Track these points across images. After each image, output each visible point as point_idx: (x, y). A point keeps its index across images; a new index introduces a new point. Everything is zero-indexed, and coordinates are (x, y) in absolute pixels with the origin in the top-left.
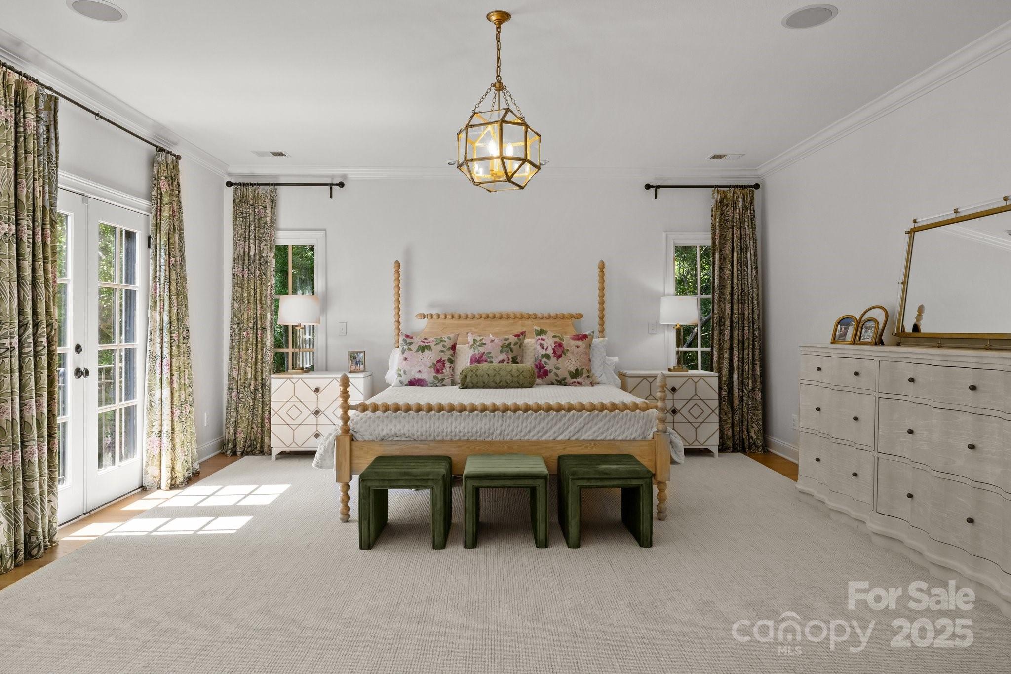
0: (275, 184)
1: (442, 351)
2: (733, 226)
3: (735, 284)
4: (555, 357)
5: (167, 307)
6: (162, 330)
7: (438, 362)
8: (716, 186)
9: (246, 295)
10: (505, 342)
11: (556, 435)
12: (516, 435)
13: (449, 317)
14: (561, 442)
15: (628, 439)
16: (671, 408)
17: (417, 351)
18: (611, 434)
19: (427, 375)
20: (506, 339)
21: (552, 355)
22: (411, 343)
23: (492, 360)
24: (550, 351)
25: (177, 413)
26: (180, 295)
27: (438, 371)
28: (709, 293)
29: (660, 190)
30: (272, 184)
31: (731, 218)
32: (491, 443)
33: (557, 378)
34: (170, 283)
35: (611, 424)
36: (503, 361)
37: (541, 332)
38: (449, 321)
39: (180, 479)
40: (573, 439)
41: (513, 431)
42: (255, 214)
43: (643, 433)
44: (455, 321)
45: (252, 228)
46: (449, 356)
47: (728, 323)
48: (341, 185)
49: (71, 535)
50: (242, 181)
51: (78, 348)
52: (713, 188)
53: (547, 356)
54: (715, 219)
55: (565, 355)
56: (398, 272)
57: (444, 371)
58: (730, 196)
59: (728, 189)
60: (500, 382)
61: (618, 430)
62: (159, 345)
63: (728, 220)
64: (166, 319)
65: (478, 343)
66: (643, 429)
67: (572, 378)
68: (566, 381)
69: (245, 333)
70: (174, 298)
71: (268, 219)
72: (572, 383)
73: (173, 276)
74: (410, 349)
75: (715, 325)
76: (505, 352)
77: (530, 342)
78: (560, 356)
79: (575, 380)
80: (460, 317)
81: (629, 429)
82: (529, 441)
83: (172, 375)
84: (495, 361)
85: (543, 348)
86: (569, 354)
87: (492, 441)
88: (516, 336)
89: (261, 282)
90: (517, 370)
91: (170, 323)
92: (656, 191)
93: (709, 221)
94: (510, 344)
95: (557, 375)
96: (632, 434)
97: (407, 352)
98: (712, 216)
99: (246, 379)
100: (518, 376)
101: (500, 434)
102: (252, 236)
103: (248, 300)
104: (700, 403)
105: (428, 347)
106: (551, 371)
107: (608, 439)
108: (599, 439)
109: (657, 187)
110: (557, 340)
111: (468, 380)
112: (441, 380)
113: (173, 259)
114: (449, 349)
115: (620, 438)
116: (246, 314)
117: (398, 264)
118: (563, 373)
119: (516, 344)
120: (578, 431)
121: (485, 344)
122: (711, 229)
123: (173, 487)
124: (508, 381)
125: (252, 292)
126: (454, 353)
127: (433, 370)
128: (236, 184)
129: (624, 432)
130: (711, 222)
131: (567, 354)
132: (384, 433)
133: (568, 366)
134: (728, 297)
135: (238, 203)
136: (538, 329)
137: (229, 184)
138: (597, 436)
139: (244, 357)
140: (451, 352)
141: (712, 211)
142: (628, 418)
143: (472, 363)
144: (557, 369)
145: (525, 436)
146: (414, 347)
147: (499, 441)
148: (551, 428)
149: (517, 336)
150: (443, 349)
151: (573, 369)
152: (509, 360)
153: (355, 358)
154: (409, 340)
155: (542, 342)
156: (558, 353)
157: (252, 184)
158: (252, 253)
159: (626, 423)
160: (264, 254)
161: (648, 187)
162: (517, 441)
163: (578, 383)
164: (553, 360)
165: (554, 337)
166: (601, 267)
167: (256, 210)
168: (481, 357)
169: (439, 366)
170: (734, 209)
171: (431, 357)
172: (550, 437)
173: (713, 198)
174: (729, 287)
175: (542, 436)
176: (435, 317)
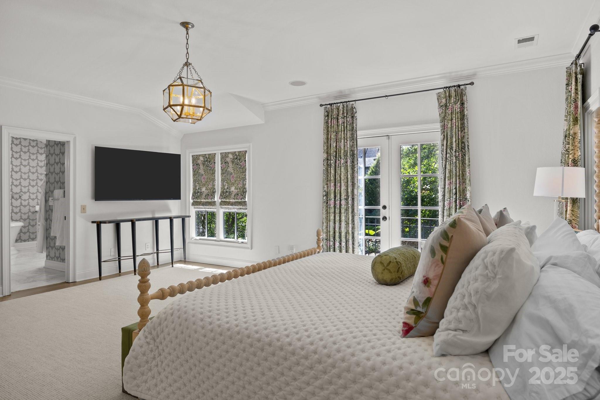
51: (384, 207)
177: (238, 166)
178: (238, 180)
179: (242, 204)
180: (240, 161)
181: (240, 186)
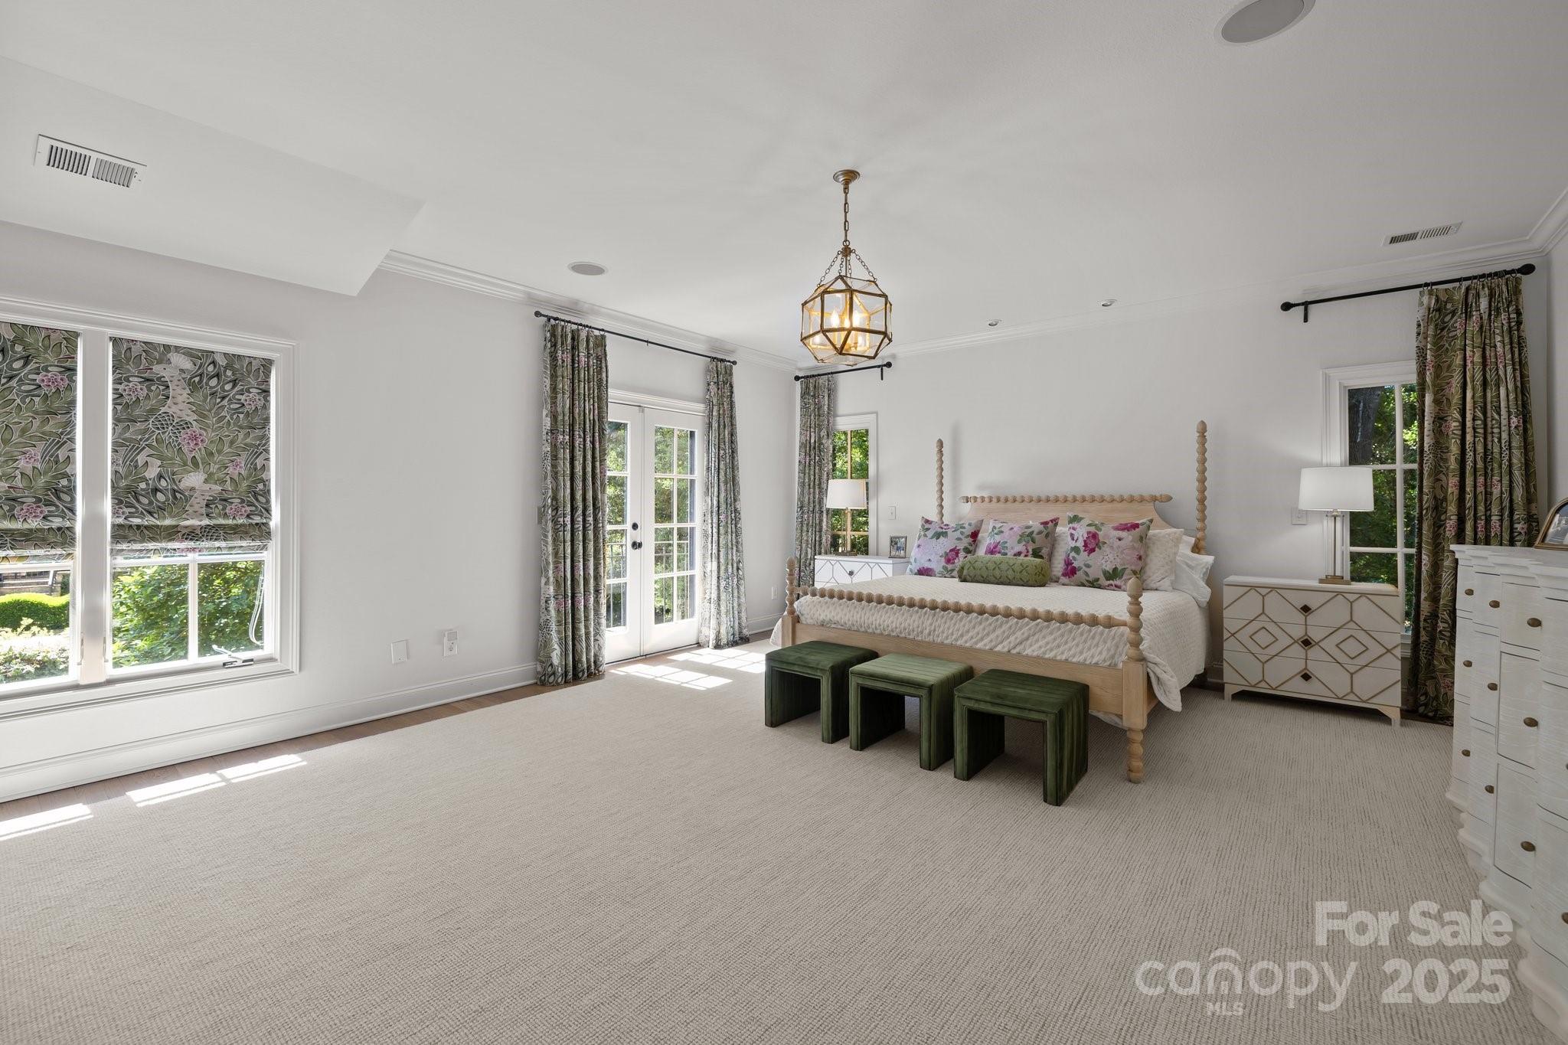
0: (832, 373)
1: (959, 539)
2: (1465, 345)
3: (1468, 443)
4: (1085, 551)
5: (716, 494)
6: (712, 512)
7: (951, 550)
8: (1427, 285)
9: (807, 480)
10: (1026, 530)
11: (993, 643)
12: (947, 638)
13: (995, 500)
14: (999, 653)
15: (1088, 662)
16: (1302, 637)
17: (932, 538)
18: (1063, 653)
19: (937, 565)
20: (1028, 527)
21: (1082, 549)
22: (928, 529)
23: (1006, 551)
24: (1080, 544)
25: (723, 584)
26: (732, 481)
27: (948, 561)
28: (1414, 462)
29: (1311, 307)
30: (829, 374)
31: (1459, 333)
32: (919, 643)
33: (1087, 579)
34: (719, 472)
35: (1065, 639)
36: (1019, 554)
37: (1075, 519)
38: (994, 504)
39: (724, 641)
40: (1014, 652)
41: (943, 632)
42: (816, 404)
43: (1113, 657)
44: (1001, 505)
45: (812, 418)
46: (966, 545)
47: (1452, 509)
48: (889, 365)
49: (619, 669)
50: (809, 374)
51: (635, 526)
52: (1421, 289)
53: (1076, 549)
54: (1426, 338)
55: (1100, 549)
56: (940, 452)
57: (956, 561)
58: (1459, 296)
59: (1457, 284)
60: (1000, 578)
61: (1073, 649)
62: (710, 525)
63: (1455, 337)
64: (715, 503)
65: (996, 531)
66: (1112, 652)
67: (1108, 579)
68: (1099, 583)
69: (806, 516)
70: (722, 484)
71: (826, 407)
72: (1108, 586)
73: (722, 466)
74: (925, 536)
75: (1424, 512)
76: (1024, 543)
77: (1062, 529)
78: (1093, 550)
79: (1111, 582)
80: (1006, 500)
81: (1089, 649)
82: (961, 647)
83: (719, 551)
84: (1010, 554)
85: (1073, 539)
86: (1105, 548)
87: (922, 641)
88: (1042, 523)
89: (821, 467)
90: (1021, 564)
91: (719, 507)
92: (1306, 310)
93: (1411, 344)
94: (1032, 532)
95: (1087, 574)
96: (1093, 657)
97: (922, 538)
98: (1419, 334)
99: (806, 560)
100: (1021, 572)
101: (929, 634)
102: (813, 425)
103: (809, 485)
104: (1361, 636)
105: (945, 534)
106: (1080, 569)
107: (1058, 658)
108: (1047, 656)
109: (1306, 304)
110: (1092, 529)
111: (965, 572)
112: (950, 570)
113: (722, 452)
114: (967, 537)
115: (1074, 660)
116: (807, 498)
117: (941, 444)
118: (1095, 573)
119: (1040, 533)
120: (1021, 643)
121: (1002, 532)
122: (1415, 355)
123: (718, 646)
124: (1009, 577)
125: (812, 478)
126: (974, 541)
127: (943, 559)
128: (802, 377)
129: (1081, 653)
130: (1416, 344)
131: (1103, 548)
132: (821, 618)
133: (1102, 564)
134: (1453, 464)
135: (804, 394)
136: (1071, 515)
137: (797, 378)
138: (1045, 653)
139: (805, 538)
140: (970, 540)
141: (1419, 325)
142: (1091, 634)
143: (986, 553)
144: (1088, 566)
145: (956, 640)
146: (930, 534)
147: (929, 642)
148: (988, 634)
149: (1045, 524)
150: (960, 536)
151: (1109, 568)
152: (1028, 552)
153: (896, 544)
154: (927, 526)
155: (1073, 532)
156: (1091, 546)
157: (813, 376)
158: (813, 441)
159: (1085, 642)
160: (824, 441)
161: (1287, 307)
162: (946, 645)
163: (1116, 586)
164: (1084, 555)
165: (1089, 525)
166: (1200, 430)
167: (817, 400)
168: (995, 547)
169: (951, 556)
170: (1468, 315)
171: (945, 545)
172: (985, 645)
173: (1421, 304)
174: (1455, 449)
175: (976, 643)
176: (979, 500)
177: (225, 402)
178: (226, 449)
179: (246, 533)
180: (236, 389)
181: (239, 468)
